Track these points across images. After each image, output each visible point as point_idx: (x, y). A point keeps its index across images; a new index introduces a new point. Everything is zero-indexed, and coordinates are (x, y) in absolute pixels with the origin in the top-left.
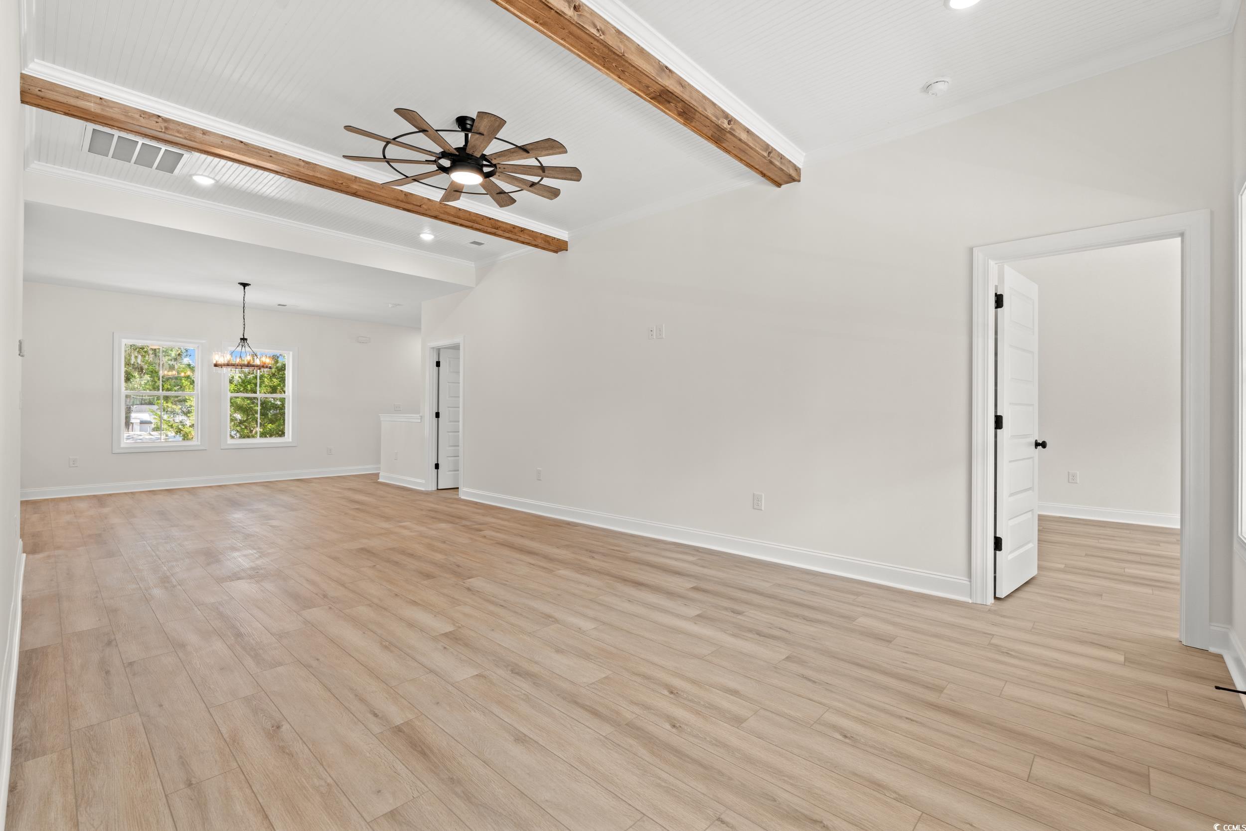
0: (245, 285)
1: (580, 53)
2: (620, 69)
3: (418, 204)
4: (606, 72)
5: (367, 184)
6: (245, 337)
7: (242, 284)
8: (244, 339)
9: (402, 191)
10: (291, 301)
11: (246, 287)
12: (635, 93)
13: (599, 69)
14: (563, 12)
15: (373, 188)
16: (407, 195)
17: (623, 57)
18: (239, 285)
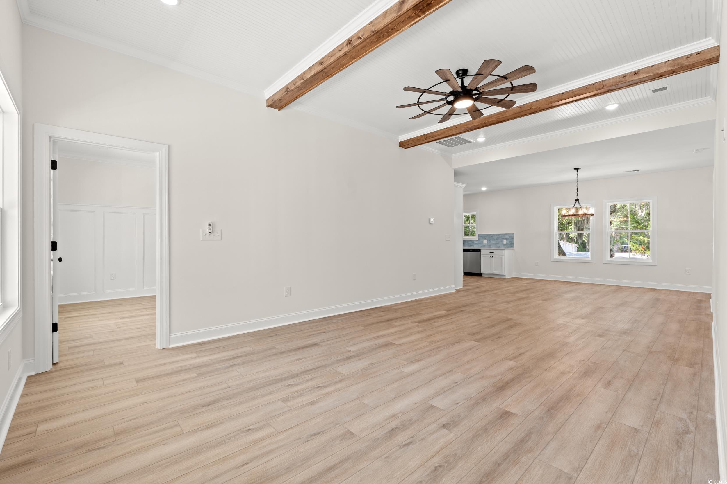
0: (577, 169)
1: (375, 47)
2: (389, 31)
3: (529, 108)
4: (391, 38)
5: (498, 115)
6: (578, 199)
7: (575, 169)
8: (577, 200)
9: (518, 107)
10: (643, 166)
11: (578, 170)
12: (413, 24)
13: (388, 40)
14: (345, 52)
15: (501, 115)
16: (522, 107)
17: (376, 32)
18: (574, 170)
